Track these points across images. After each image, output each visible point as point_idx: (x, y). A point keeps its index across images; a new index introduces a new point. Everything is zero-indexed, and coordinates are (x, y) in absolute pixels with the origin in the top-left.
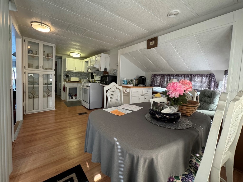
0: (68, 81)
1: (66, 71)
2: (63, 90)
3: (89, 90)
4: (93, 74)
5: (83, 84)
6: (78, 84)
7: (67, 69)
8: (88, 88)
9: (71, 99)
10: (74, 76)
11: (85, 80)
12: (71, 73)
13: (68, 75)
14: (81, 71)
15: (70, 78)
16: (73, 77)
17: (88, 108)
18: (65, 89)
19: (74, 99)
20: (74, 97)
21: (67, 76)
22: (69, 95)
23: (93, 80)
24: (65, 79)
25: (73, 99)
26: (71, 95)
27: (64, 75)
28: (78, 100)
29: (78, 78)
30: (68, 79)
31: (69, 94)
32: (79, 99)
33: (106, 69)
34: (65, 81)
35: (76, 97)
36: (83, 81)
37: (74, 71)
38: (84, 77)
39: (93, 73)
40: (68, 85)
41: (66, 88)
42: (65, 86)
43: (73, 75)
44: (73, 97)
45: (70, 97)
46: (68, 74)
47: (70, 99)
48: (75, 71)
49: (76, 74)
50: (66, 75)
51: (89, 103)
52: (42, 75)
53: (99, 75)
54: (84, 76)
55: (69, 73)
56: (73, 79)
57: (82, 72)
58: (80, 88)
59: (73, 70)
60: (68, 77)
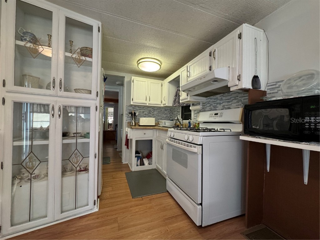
0: (135, 125)
1: (132, 103)
2: (125, 145)
3: (200, 156)
4: (191, 108)
5: (169, 133)
6: (155, 131)
7: (133, 100)
8: (197, 149)
9: (141, 165)
10: (146, 114)
11: (168, 123)
12: (140, 110)
13: (135, 113)
14: (160, 104)
15: (139, 120)
16: (144, 117)
17: (198, 224)
18: (128, 142)
19: (147, 166)
20: (146, 161)
21: (133, 115)
22: (136, 157)
23: (189, 123)
24: (129, 121)
25: (143, 164)
26: (140, 155)
27: (127, 113)
28: (155, 167)
29: (154, 118)
30: (135, 122)
31: (137, 152)
32: (157, 166)
33: (255, 79)
34: (130, 126)
35: (150, 160)
36: (165, 124)
37: (146, 104)
38: (165, 116)
39: (190, 106)
40: (134, 135)
41: (131, 140)
42: (128, 136)
43: (143, 112)
44: (144, 159)
45: (138, 160)
46: (134, 111)
47: (137, 166)
48: (148, 103)
49: (150, 110)
50: (131, 113)
51: (201, 204)
52: (60, 108)
53: (208, 108)
54: (165, 114)
55: (138, 108)
56: (144, 121)
57: (162, 106)
58: (158, 141)
59: (145, 102)
60: (134, 118)
